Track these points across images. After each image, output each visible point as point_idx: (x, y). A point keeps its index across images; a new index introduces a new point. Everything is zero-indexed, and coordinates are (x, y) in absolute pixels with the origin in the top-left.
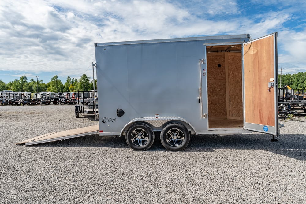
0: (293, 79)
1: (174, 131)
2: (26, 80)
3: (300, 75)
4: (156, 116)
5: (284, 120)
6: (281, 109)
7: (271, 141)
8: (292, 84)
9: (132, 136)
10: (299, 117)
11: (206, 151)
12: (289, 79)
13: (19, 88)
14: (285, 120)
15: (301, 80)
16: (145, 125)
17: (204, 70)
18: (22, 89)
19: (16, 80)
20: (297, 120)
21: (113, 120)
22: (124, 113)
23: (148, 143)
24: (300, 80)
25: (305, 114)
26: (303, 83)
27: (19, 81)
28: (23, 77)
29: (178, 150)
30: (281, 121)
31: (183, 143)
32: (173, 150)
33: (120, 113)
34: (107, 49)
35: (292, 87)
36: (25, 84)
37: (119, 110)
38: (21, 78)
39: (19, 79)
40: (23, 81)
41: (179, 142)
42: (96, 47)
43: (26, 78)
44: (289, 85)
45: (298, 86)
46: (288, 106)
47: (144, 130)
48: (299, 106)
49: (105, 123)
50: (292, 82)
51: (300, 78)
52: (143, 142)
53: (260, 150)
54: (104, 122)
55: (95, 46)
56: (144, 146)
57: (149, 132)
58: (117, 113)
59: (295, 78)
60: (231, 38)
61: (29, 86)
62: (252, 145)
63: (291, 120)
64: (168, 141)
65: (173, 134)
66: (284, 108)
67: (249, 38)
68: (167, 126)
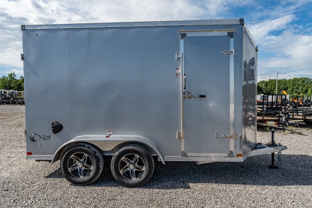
0: (289, 84)
1: (131, 157)
2: (15, 77)
3: (296, 81)
4: (108, 133)
5: (282, 131)
6: (279, 119)
7: (269, 168)
8: (287, 89)
9: (69, 163)
10: (300, 128)
11: (177, 188)
12: (284, 84)
13: (7, 85)
14: (284, 133)
15: (297, 86)
16: (88, 147)
17: (177, 69)
18: (10, 86)
19: (4, 76)
20: (297, 133)
21: (46, 138)
22: (62, 128)
23: (92, 174)
24: (295, 85)
25: (304, 123)
26: (298, 88)
27: (7, 78)
28: (11, 74)
29: (136, 186)
30: (279, 133)
31: (144, 175)
32: (129, 186)
33: (57, 128)
34: (40, 33)
35: (287, 92)
36: (14, 81)
37: (54, 123)
38: (9, 75)
39: (7, 76)
40: (11, 78)
41: (138, 174)
42: (25, 31)
43: (14, 75)
44: (285, 90)
45: (293, 91)
46: (287, 115)
47: (87, 155)
48: (298, 115)
49: (35, 141)
50: (287, 87)
51: (295, 83)
52: (86, 172)
53: (255, 187)
54: (33, 140)
55: (22, 29)
56: (87, 178)
57: (93, 158)
58: (53, 127)
59: (290, 83)
60: (218, 24)
61: (18, 83)
62: (244, 175)
63: (291, 132)
64: (121, 172)
65: (129, 162)
66: (283, 118)
67: (243, 25)
68: (121, 150)
